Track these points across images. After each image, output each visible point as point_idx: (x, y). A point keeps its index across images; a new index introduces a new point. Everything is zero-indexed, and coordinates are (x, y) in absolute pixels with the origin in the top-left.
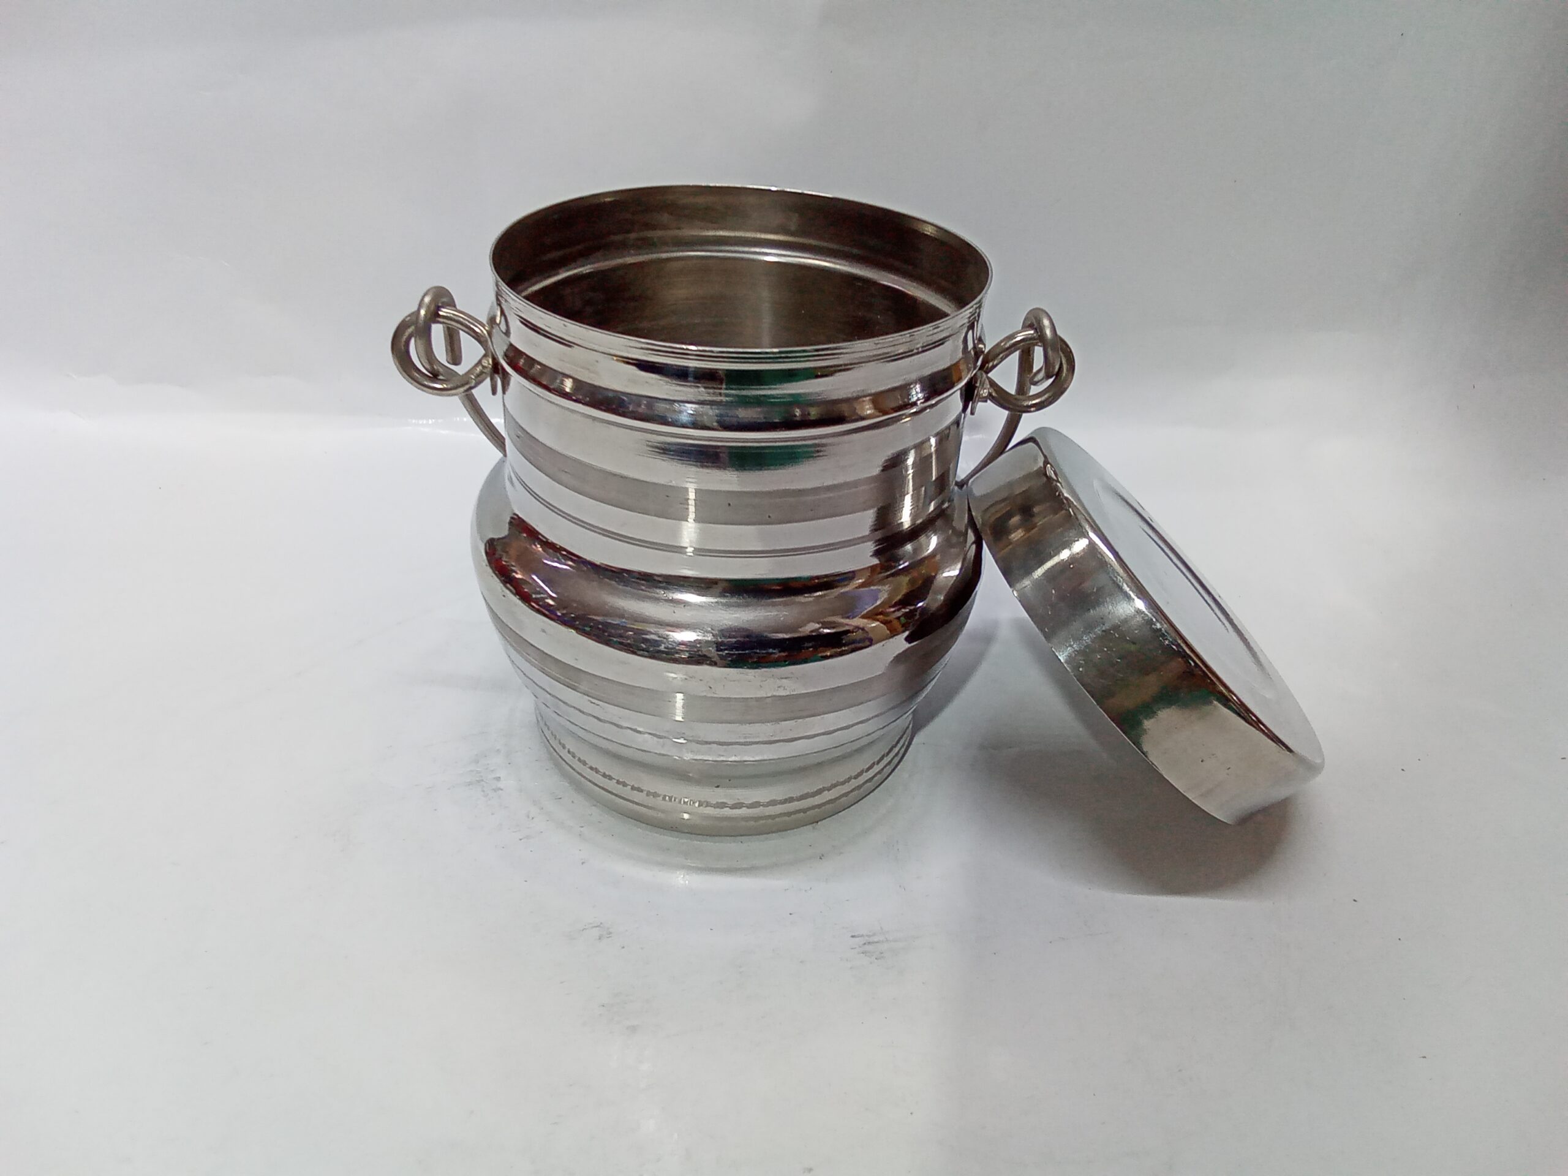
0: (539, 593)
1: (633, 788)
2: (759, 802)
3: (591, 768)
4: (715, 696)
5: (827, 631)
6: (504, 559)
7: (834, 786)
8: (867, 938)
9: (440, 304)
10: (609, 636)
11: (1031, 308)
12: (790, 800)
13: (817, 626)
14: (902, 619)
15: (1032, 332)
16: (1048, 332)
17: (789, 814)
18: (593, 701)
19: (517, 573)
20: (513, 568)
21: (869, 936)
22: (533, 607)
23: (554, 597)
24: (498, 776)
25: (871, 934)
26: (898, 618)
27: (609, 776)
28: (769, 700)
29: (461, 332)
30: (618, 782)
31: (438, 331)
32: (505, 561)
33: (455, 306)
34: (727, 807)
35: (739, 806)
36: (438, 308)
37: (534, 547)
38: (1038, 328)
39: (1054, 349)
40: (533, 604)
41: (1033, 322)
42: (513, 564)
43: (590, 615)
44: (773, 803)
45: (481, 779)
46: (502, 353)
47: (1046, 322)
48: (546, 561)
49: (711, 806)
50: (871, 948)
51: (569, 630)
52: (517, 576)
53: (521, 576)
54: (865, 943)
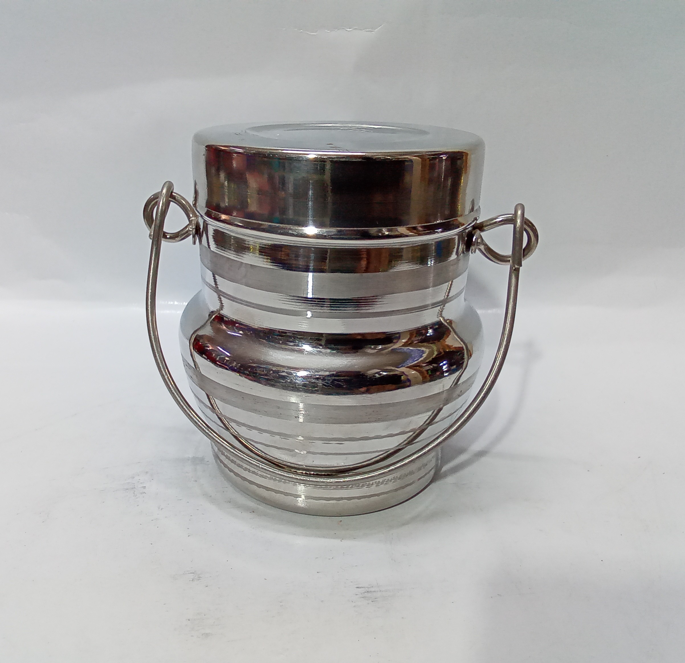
0: (221, 356)
5: (385, 373)
6: (201, 341)
8: (367, 589)
10: (259, 375)
13: (379, 371)
14: (429, 371)
19: (209, 347)
21: (368, 588)
22: (218, 364)
23: (229, 356)
24: (144, 485)
25: (370, 586)
26: (427, 371)
32: (201, 342)
37: (222, 327)
40: (218, 363)
42: (206, 342)
43: (249, 364)
45: (134, 487)
46: (204, 214)
48: (229, 333)
50: (369, 595)
51: (238, 375)
52: (208, 349)
53: (211, 348)
54: (365, 592)
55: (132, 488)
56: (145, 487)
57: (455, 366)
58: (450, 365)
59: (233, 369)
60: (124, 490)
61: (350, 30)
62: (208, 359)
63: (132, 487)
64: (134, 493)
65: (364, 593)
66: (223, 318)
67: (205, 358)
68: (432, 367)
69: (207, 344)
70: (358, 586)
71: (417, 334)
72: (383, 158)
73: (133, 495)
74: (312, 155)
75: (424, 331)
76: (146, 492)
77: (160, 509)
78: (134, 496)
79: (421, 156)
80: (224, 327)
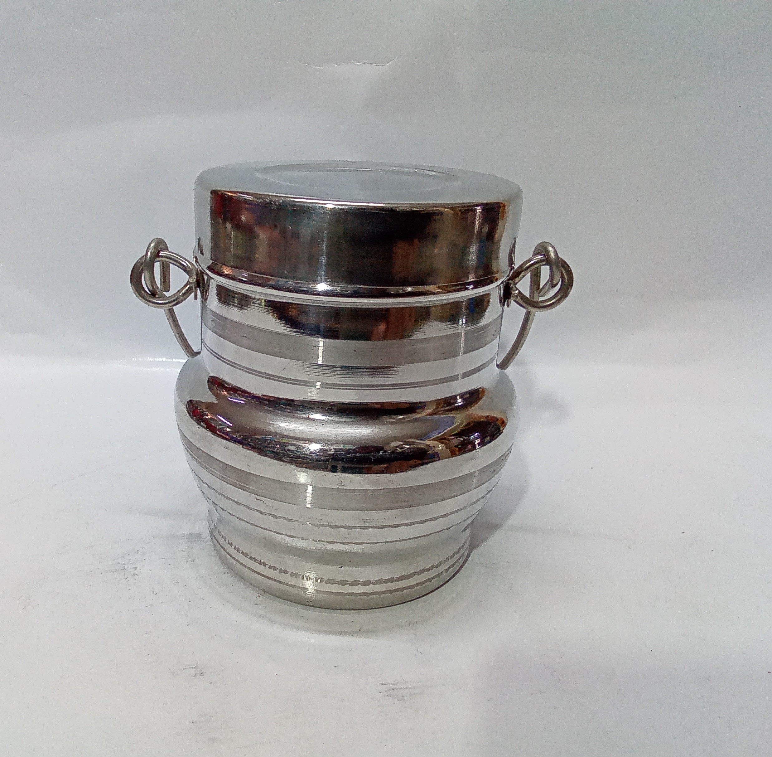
0: (221, 425)
1: (281, 571)
2: (370, 581)
3: (251, 558)
4: (345, 488)
5: (408, 447)
6: (199, 408)
7: (422, 571)
8: (391, 685)
9: (159, 249)
11: (538, 243)
12: (392, 580)
14: (459, 445)
15: (541, 256)
16: (552, 255)
17: (390, 592)
18: (259, 497)
19: (207, 415)
20: (205, 413)
22: (218, 434)
23: (230, 426)
25: (394, 683)
26: (456, 444)
27: (264, 563)
28: (382, 492)
29: (171, 265)
30: (270, 567)
31: (157, 266)
32: (199, 410)
33: (167, 249)
34: (348, 584)
35: (355, 583)
36: (159, 252)
37: (223, 393)
38: (546, 254)
39: (558, 267)
40: (217, 432)
41: (542, 249)
44: (380, 582)
47: (550, 249)
48: (230, 399)
49: (336, 583)
50: (394, 693)
51: (241, 447)
52: (207, 418)
53: (209, 417)
54: (390, 690)
55: (122, 570)
56: (137, 568)
57: (489, 438)
58: (483, 438)
59: (235, 441)
60: (113, 572)
61: (361, 64)
62: (208, 428)
63: (122, 568)
64: (125, 576)
65: (388, 690)
66: (224, 384)
67: (203, 427)
68: (462, 439)
69: (205, 411)
70: (382, 683)
71: (444, 404)
72: (409, 210)
73: (123, 577)
74: (330, 205)
75: (452, 401)
76: (137, 574)
77: (155, 593)
78: (124, 579)
79: (452, 208)
80: (225, 393)
